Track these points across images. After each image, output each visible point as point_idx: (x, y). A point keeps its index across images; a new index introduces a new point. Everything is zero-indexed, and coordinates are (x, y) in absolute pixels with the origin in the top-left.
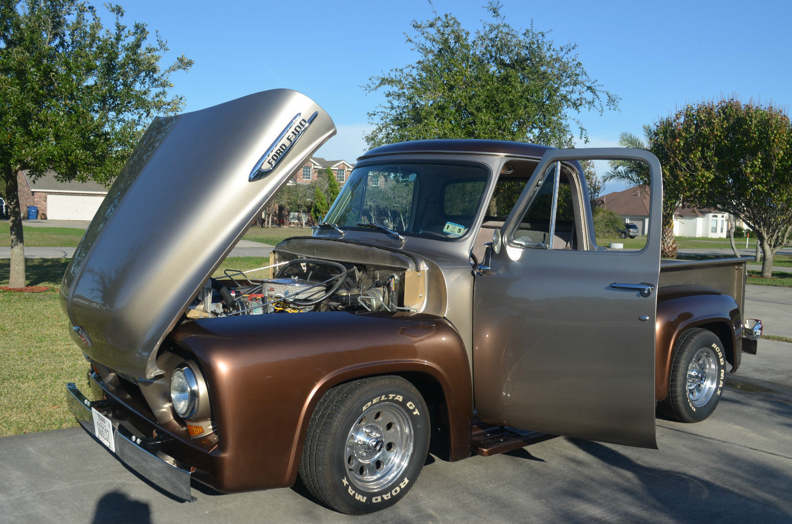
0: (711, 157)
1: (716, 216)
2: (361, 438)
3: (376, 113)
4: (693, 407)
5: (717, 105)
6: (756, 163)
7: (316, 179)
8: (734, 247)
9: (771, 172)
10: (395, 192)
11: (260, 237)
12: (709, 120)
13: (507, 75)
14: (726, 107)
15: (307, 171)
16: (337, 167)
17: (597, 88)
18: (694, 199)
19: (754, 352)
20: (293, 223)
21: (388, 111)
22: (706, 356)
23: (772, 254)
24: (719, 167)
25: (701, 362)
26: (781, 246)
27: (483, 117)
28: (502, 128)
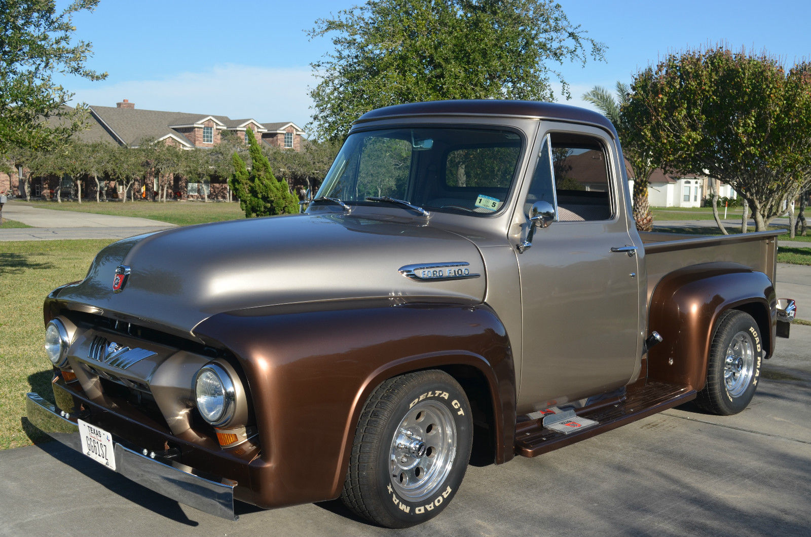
0: (698, 115)
1: (689, 182)
2: (402, 442)
3: (320, 63)
4: (730, 397)
5: (704, 54)
6: (749, 121)
7: (219, 142)
8: (717, 218)
9: (765, 131)
10: (314, 157)
11: (155, 213)
12: (695, 72)
13: (477, 20)
14: (715, 57)
15: (207, 132)
16: (244, 127)
17: (580, 35)
18: (678, 163)
19: (787, 336)
20: (192, 196)
21: (335, 61)
22: (743, 341)
23: (765, 226)
24: (708, 126)
25: (737, 348)
26: (775, 216)
27: (453, 69)
28: (474, 82)
